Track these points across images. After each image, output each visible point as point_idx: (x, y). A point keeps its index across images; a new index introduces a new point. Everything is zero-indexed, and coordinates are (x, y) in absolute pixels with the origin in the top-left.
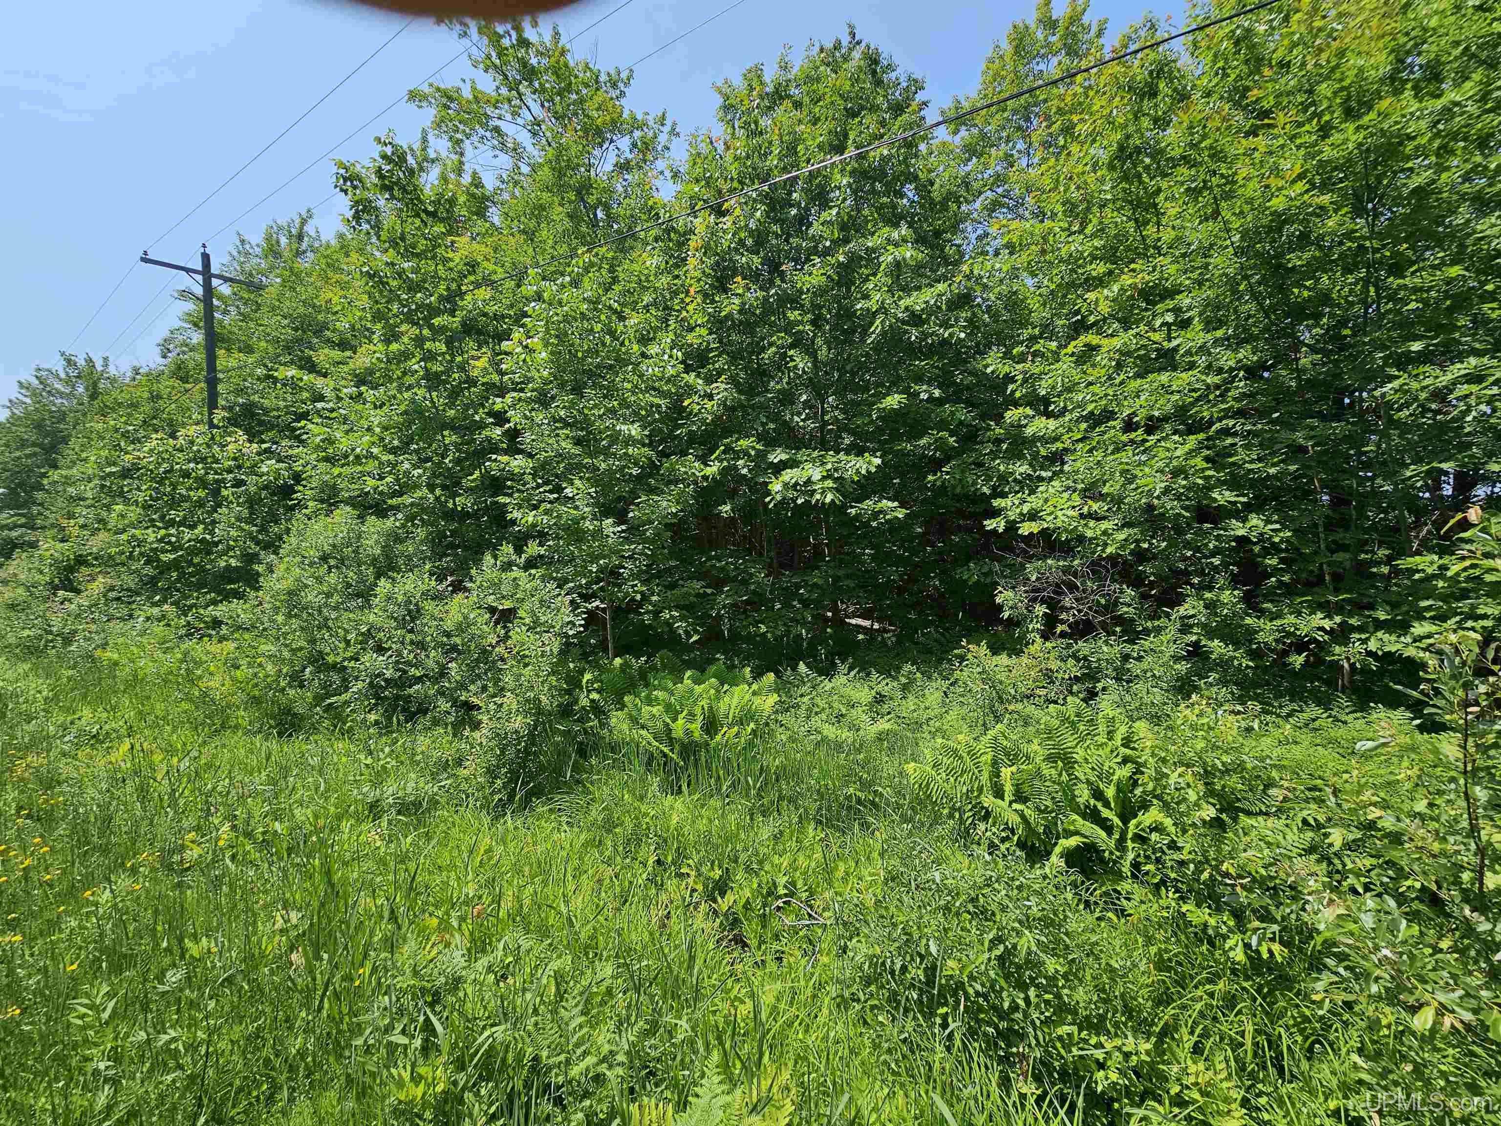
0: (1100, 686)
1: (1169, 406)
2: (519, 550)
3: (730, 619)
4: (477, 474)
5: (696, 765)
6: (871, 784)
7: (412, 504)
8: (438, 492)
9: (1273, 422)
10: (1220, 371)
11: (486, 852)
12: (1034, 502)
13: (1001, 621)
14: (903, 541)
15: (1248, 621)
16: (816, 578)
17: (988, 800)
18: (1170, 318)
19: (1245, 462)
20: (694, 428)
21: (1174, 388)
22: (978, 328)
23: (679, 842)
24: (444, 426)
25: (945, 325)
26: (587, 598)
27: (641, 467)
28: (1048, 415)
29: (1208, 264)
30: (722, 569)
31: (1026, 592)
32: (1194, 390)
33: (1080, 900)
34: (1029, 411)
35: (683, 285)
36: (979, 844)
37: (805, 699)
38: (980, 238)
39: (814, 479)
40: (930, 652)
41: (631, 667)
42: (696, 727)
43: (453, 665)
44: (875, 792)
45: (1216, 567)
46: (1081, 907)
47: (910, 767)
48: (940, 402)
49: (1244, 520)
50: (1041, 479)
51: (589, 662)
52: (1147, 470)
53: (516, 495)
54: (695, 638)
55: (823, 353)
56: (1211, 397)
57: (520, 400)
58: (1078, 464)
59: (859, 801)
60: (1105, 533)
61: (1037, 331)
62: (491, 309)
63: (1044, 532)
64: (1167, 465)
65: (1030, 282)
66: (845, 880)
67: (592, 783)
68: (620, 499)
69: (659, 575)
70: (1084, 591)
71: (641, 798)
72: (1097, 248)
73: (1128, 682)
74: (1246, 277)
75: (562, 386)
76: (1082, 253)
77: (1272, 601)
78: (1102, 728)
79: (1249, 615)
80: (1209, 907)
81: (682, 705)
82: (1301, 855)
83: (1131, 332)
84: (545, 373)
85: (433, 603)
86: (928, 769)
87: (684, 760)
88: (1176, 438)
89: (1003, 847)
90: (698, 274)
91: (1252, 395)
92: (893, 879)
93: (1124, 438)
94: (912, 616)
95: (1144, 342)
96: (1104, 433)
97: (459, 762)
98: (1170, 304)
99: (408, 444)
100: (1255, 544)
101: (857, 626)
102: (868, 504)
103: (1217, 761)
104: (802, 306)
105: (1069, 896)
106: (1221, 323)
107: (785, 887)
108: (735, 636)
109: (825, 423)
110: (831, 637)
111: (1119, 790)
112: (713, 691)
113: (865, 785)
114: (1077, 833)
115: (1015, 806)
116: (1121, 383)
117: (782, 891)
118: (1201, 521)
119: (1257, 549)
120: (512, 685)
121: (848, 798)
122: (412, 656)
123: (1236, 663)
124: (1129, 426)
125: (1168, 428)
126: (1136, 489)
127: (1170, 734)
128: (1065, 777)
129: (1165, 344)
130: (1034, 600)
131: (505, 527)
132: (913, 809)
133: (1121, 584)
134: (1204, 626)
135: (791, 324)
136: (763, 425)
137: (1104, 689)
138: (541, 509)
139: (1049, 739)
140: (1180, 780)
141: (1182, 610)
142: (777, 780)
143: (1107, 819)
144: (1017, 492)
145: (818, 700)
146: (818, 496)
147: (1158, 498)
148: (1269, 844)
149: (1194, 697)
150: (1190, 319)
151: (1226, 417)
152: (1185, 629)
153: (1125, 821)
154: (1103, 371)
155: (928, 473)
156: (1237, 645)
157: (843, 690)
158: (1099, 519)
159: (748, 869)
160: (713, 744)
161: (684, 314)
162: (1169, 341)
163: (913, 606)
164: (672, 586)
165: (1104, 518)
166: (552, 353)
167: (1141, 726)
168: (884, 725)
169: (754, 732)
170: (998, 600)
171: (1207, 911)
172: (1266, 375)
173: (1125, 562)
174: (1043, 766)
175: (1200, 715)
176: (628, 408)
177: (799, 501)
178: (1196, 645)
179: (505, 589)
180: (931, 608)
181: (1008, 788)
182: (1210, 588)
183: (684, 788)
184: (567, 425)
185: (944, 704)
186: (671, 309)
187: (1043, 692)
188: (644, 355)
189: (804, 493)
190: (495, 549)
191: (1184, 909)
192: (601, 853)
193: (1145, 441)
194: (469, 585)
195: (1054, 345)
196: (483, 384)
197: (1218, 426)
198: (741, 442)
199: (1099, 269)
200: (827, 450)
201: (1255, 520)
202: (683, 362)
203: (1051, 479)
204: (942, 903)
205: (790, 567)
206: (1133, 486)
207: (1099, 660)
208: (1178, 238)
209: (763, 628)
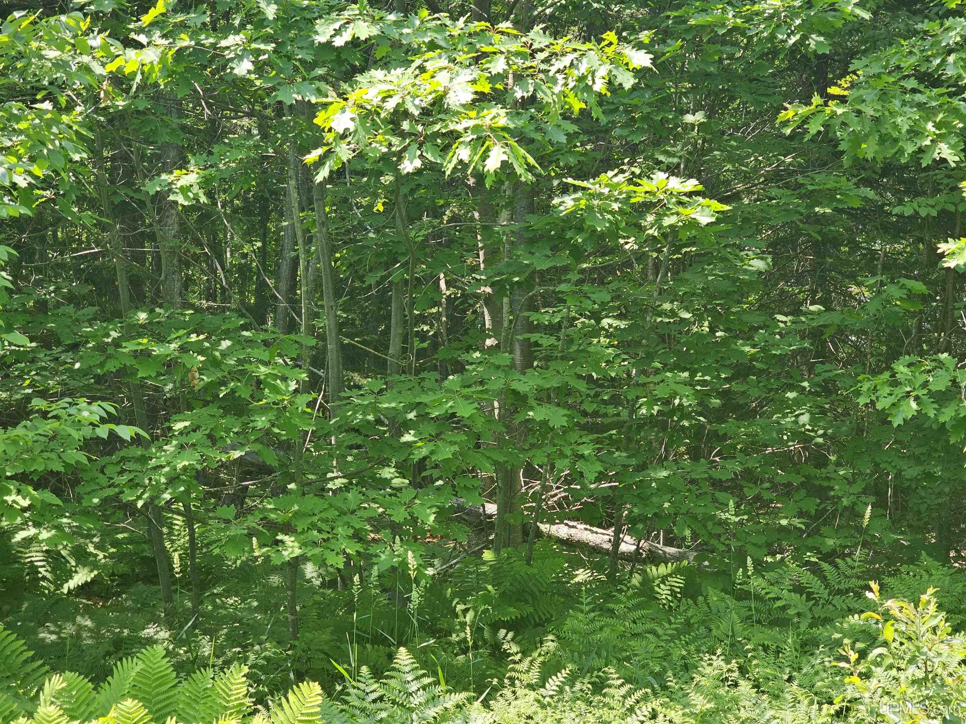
102: (610, 183)
177: (408, 166)
189: (422, 141)
209: (291, 547)
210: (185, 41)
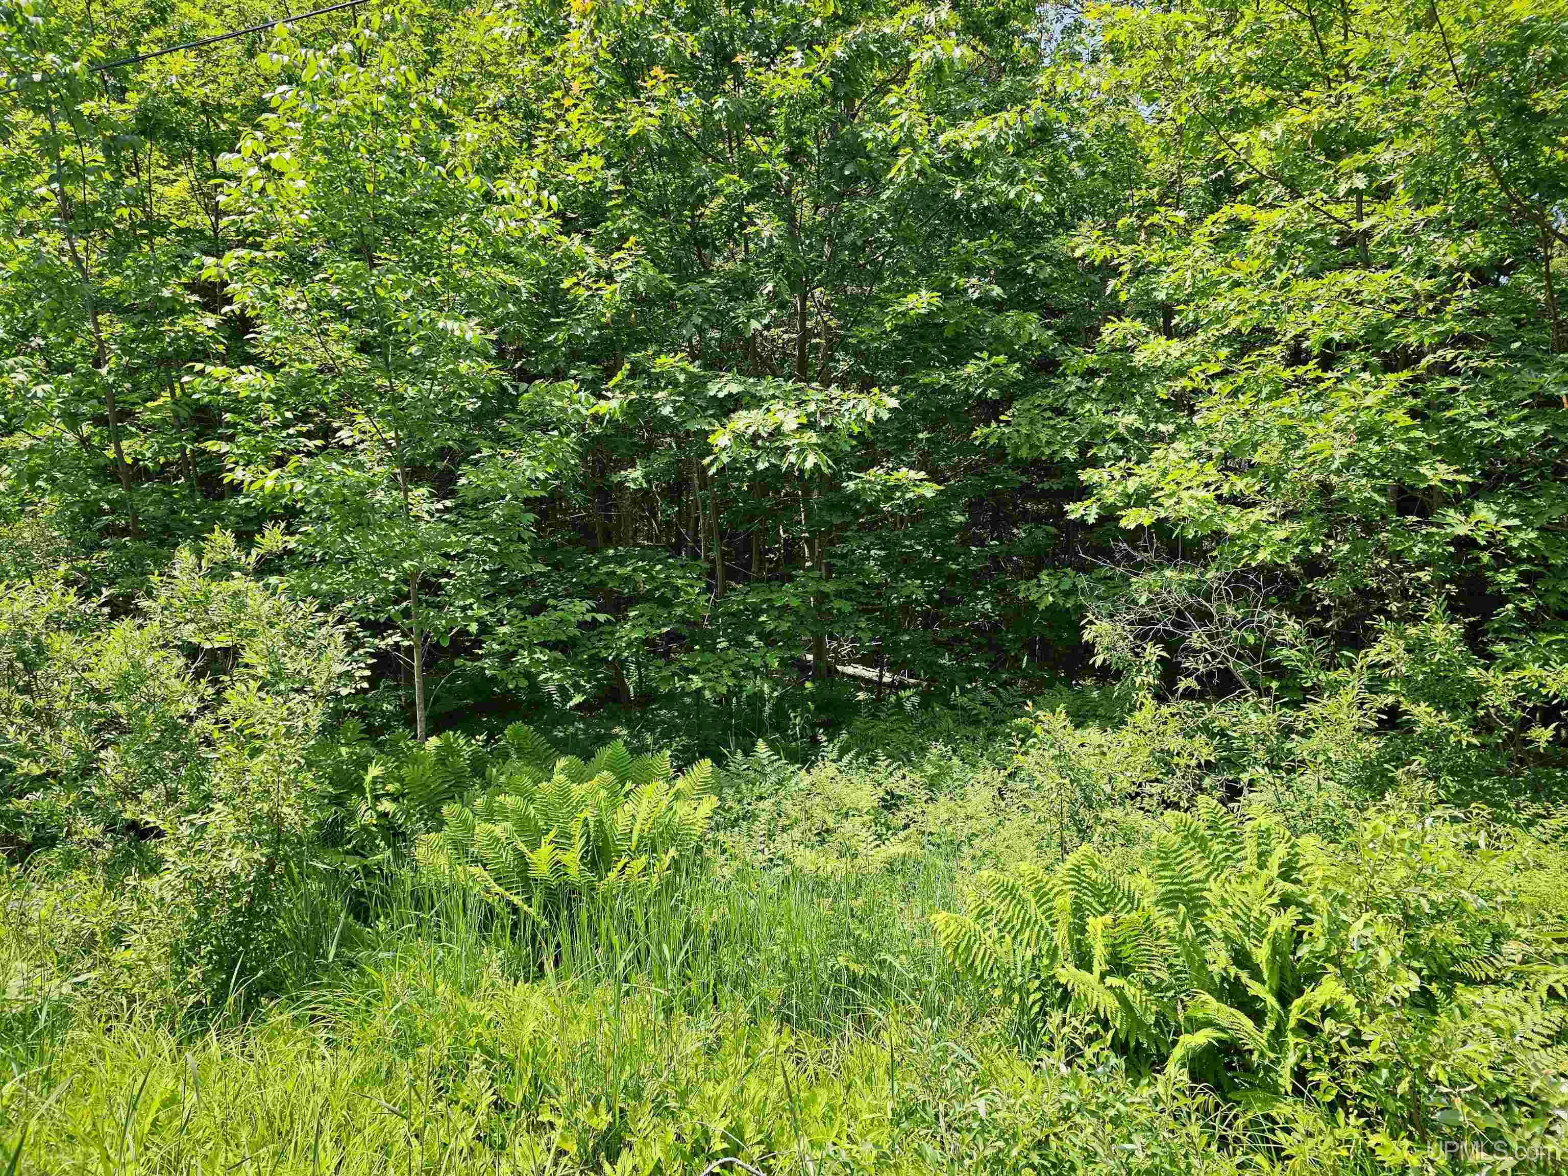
0: (1245, 777)
1: (1358, 323)
2: (245, 539)
3: (639, 666)
4: (165, 396)
5: (572, 925)
6: (874, 948)
7: (31, 450)
8: (86, 429)
9: (1511, 356)
10: (1434, 272)
11: (165, 1104)
12: (1146, 475)
13: (1091, 671)
14: (932, 536)
15: (1472, 672)
16: (788, 595)
17: (1067, 974)
18: (1360, 182)
19: (1471, 418)
20: (579, 331)
21: (1365, 295)
22: (1060, 183)
23: (537, 1066)
24: (99, 306)
25: (1010, 177)
26: (377, 629)
27: (483, 398)
28: (1170, 332)
29: (1417, 99)
30: (627, 580)
31: (1131, 623)
32: (1394, 301)
33: (1212, 1136)
34: (1139, 326)
35: (561, 76)
36: (1051, 1048)
37: (765, 804)
38: (1068, 31)
39: (786, 428)
40: (976, 722)
41: (457, 753)
42: (572, 858)
43: (108, 754)
44: (882, 963)
45: (1425, 586)
46: (1214, 1148)
47: (939, 918)
48: (999, 306)
49: (1468, 511)
50: (1157, 437)
51: (380, 746)
52: (1321, 427)
53: (241, 439)
54: (578, 699)
55: (805, 213)
56: (1421, 311)
57: (252, 263)
58: (1214, 415)
59: (854, 981)
60: (1255, 528)
61: (1154, 194)
62: (196, 92)
63: (1160, 523)
64: (1352, 420)
65: (1145, 110)
66: (827, 1119)
67: (377, 966)
68: (442, 452)
69: (511, 590)
70: (1222, 622)
71: (469, 990)
72: (1250, 61)
73: (1289, 772)
74: (1473, 123)
75: (333, 243)
76: (1228, 67)
77: (1507, 641)
78: (1251, 849)
79: (1470, 663)
80: (1410, 1137)
81: (547, 818)
82: (1544, 1046)
83: (1301, 202)
84: (303, 219)
85: (70, 638)
86: (969, 920)
87: (548, 916)
88: (1366, 376)
89: (1089, 1052)
90: (587, 59)
91: (1481, 312)
92: (910, 1114)
93: (1287, 374)
94: (945, 662)
95: (1321, 219)
96: (1258, 364)
97: (117, 936)
98: (1360, 158)
99: (25, 336)
100: (1484, 549)
101: (854, 677)
102: (875, 474)
103: (1423, 901)
104: (771, 128)
105: (1194, 1129)
106: (1436, 195)
107: (724, 1137)
108: (647, 697)
109: (806, 334)
110: (812, 697)
111: (1275, 951)
112: (603, 793)
113: (866, 951)
114: (1209, 1023)
115: (1109, 980)
116: (1285, 284)
117: (718, 1145)
118: (1403, 511)
119: (1485, 557)
120: (225, 789)
121: (835, 975)
122: (23, 739)
123: (1452, 739)
124: (1297, 356)
125: (1354, 359)
126: (1304, 458)
127: (1352, 857)
128: (1190, 931)
129: (1353, 223)
130: (1143, 636)
131: (221, 497)
132: (944, 990)
133: (1279, 610)
134: (1407, 680)
135: (752, 159)
136: (701, 330)
137: (1251, 783)
138: (291, 466)
139: (1164, 867)
140: (1367, 932)
141: (1374, 654)
142: (715, 948)
143: (1256, 998)
144: (1120, 458)
145: (787, 805)
146: (792, 458)
147: (1338, 473)
148: (1499, 1031)
149: (1389, 798)
150: (1391, 185)
151: (1442, 345)
152: (1376, 686)
153: (1284, 1000)
154: (1257, 263)
155: (978, 422)
156: (1453, 707)
157: (830, 789)
158: (1247, 505)
159: (660, 1109)
160: (602, 886)
161: (561, 125)
162: (1360, 220)
163: (948, 645)
164: (537, 609)
165: (1254, 504)
166: (315, 182)
167: (1309, 843)
168: (895, 848)
169: (675, 864)
170: (1087, 636)
171: (1407, 1143)
172: (1503, 280)
173: (1288, 575)
174: (1155, 913)
175: (1400, 824)
176: (457, 289)
177: (761, 466)
178: (1393, 712)
179: (219, 612)
180: (978, 647)
181: (1099, 952)
182: (1415, 619)
183: (549, 966)
184: (344, 314)
185: (998, 810)
186: (539, 117)
187: (1157, 788)
188: (488, 197)
189: (768, 451)
190: (198, 537)
191: (1371, 1143)
192: (390, 1095)
193: (1318, 380)
194: (144, 603)
195: (1180, 216)
196: (179, 232)
197: (1429, 359)
198: (663, 359)
199: (1257, 95)
200: (808, 381)
201: (1483, 511)
202: (559, 214)
203: (1173, 437)
204: (989, 1152)
205: (746, 579)
206: (1300, 453)
207: (1244, 735)
208: (1373, 54)
209: (696, 682)
210: (633, 395)
